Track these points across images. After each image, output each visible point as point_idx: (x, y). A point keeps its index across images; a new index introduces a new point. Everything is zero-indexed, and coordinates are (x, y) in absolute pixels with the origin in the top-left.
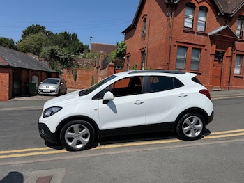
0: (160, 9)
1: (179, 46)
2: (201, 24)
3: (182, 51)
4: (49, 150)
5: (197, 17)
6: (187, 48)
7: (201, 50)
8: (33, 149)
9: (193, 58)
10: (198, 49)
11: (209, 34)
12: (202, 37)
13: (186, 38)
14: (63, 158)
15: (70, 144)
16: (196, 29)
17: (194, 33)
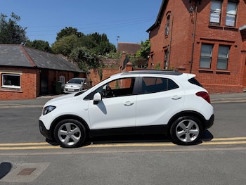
0: (183, 5)
1: (203, 44)
2: (230, 18)
3: (207, 48)
4: (46, 145)
5: (225, 11)
6: (213, 45)
7: (229, 46)
8: (34, 144)
9: (220, 56)
10: (226, 45)
11: (240, 29)
12: (232, 32)
13: (212, 34)
14: (54, 153)
15: (63, 141)
16: (224, 24)
17: (221, 28)
